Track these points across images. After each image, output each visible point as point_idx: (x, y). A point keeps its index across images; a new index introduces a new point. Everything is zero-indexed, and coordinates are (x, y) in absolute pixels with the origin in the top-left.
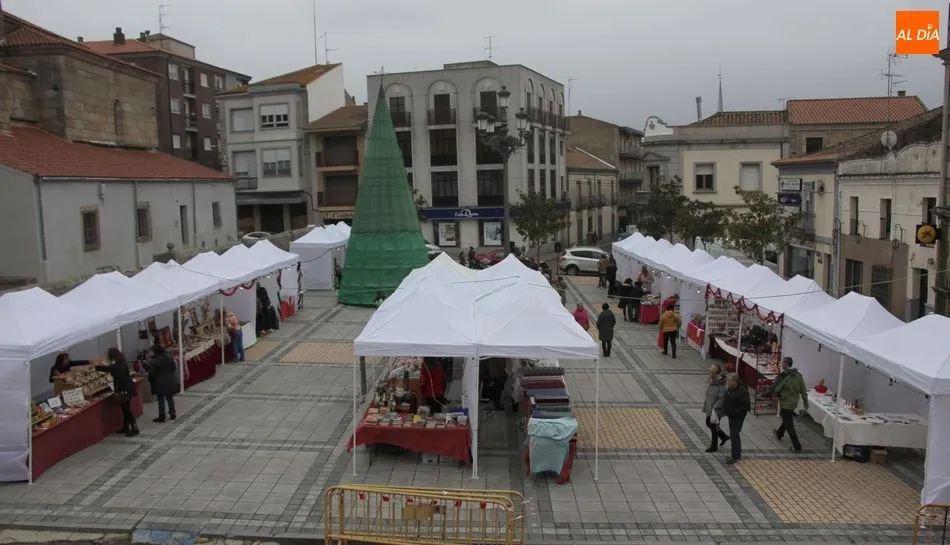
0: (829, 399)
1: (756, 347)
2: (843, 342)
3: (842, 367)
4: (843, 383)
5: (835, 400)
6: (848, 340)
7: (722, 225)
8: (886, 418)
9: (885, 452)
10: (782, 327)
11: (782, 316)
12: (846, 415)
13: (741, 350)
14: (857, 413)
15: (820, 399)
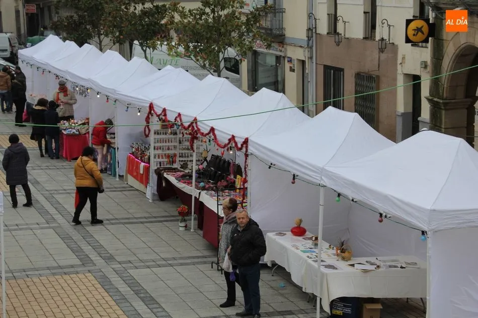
0: (309, 243)
1: (216, 183)
2: (322, 171)
3: (321, 202)
4: (324, 224)
5: (316, 245)
6: (327, 168)
7: (166, 25)
8: (378, 263)
9: (379, 306)
10: (247, 155)
11: (246, 142)
12: (329, 262)
13: (197, 187)
14: (343, 259)
15: (298, 244)
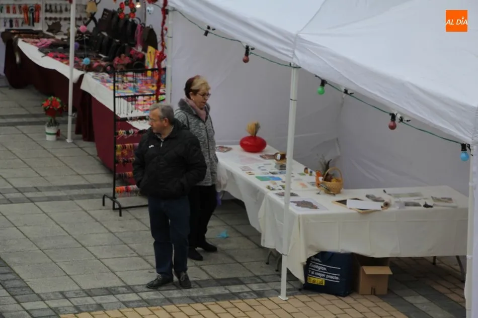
0: (272, 165)
1: (111, 60)
2: (295, 41)
3: (293, 95)
4: (297, 130)
5: (283, 167)
6: (302, 36)
8: (386, 198)
9: (386, 271)
10: (165, 12)
12: (304, 196)
13: (78, 66)
14: (328, 191)
15: (254, 166)
